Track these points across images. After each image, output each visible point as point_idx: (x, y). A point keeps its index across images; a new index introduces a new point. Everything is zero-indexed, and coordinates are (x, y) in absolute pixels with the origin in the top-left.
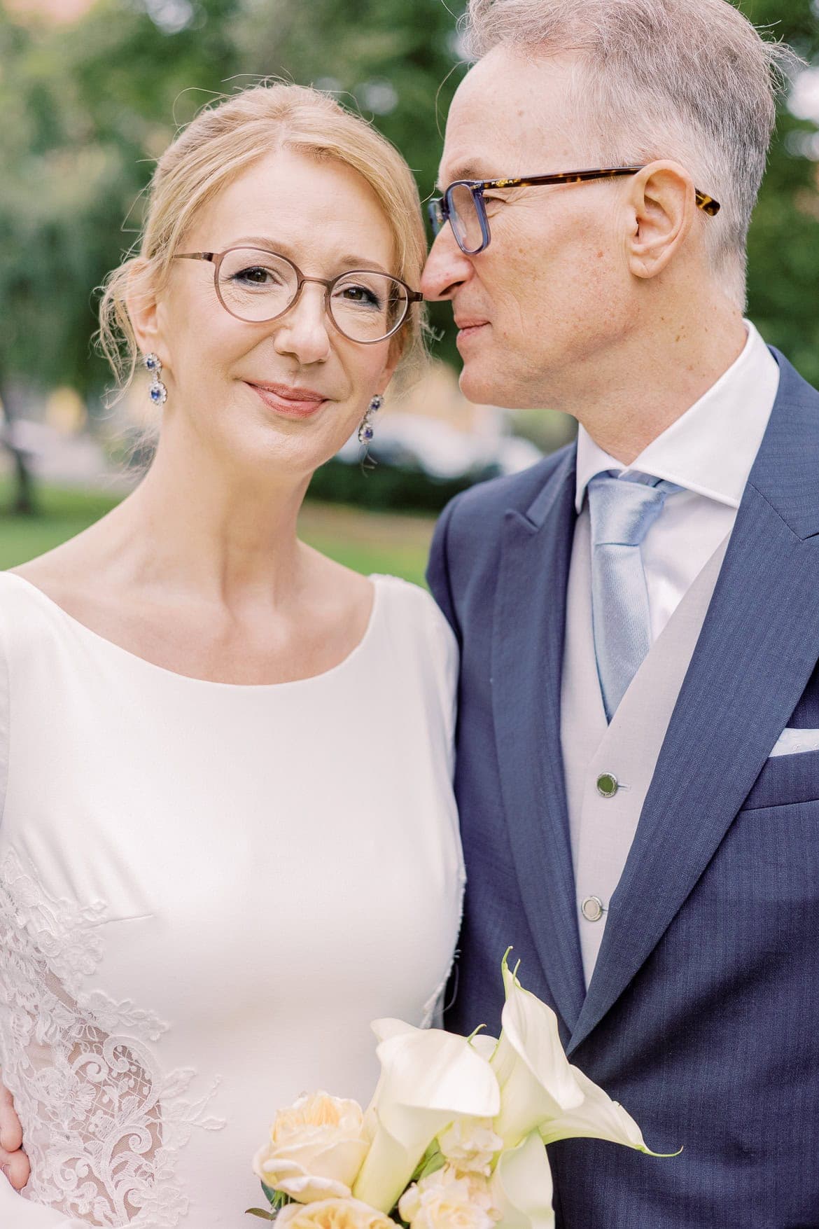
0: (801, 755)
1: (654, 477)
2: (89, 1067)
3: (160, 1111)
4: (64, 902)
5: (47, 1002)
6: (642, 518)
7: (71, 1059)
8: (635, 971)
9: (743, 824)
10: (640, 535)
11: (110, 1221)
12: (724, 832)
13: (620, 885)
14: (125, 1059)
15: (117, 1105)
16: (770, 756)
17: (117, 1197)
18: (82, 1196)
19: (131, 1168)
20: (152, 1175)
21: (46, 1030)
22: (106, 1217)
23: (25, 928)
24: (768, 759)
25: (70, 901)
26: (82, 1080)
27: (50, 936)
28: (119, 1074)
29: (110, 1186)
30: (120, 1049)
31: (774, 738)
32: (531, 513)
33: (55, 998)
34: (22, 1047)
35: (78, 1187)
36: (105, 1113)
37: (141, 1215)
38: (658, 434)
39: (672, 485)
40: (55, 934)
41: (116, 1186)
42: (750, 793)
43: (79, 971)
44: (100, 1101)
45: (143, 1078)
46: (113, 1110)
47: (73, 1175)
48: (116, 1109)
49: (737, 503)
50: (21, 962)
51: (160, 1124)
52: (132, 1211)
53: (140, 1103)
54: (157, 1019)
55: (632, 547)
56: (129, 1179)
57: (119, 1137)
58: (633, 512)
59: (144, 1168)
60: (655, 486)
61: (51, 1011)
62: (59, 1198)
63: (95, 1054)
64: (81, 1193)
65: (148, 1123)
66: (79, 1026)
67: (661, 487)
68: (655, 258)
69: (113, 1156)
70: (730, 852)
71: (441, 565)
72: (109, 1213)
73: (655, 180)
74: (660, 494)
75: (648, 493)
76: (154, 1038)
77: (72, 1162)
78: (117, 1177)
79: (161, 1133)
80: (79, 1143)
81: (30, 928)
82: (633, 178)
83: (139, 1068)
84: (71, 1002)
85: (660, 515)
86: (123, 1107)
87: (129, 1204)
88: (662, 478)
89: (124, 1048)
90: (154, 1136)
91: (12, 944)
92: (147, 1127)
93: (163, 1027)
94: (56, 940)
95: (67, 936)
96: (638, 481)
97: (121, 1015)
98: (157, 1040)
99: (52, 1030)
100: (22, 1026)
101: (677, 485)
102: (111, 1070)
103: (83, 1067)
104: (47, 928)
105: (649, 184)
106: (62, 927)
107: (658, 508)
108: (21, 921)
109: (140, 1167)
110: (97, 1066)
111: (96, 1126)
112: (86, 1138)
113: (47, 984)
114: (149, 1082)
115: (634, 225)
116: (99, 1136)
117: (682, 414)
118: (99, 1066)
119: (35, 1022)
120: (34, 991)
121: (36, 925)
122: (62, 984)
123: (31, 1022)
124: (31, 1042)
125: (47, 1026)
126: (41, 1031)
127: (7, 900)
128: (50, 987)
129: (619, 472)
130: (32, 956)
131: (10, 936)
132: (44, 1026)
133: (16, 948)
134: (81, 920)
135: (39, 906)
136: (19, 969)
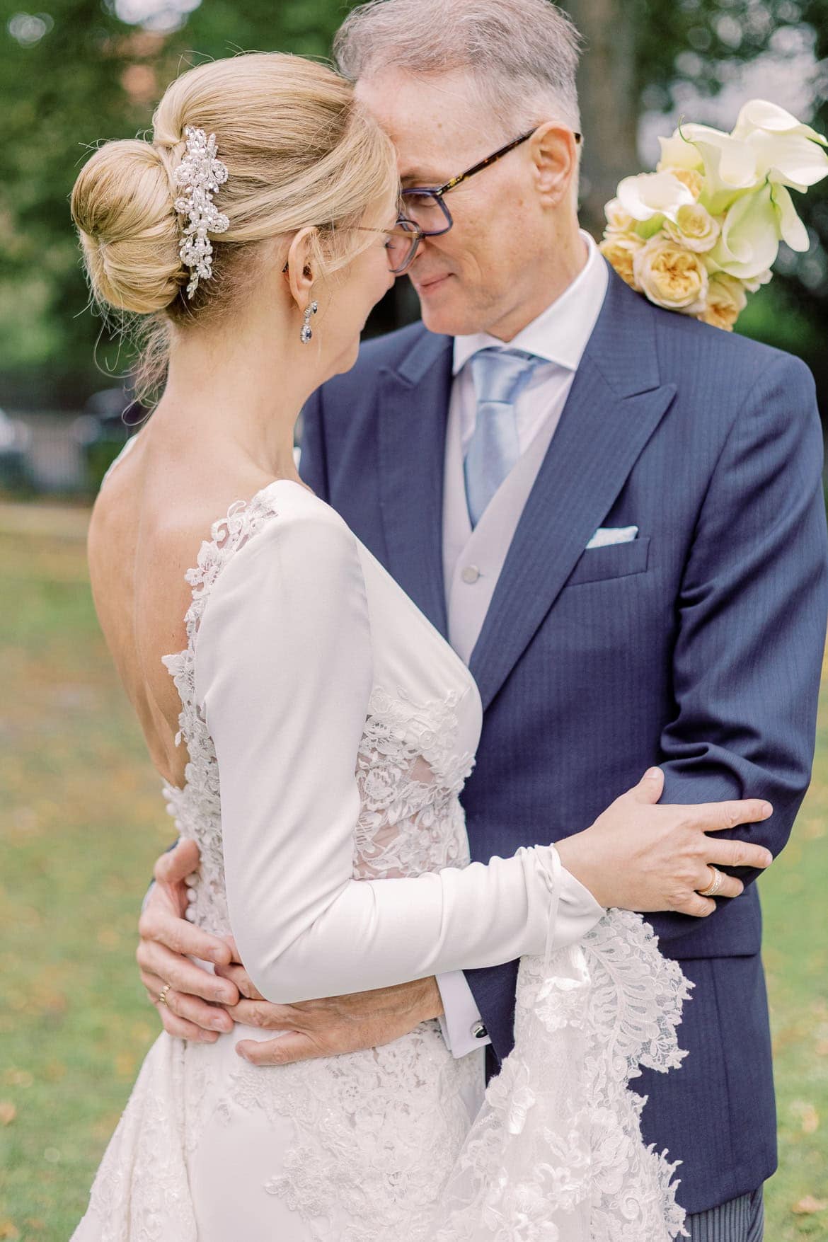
4: (431, 704)
6: (517, 383)
9: (563, 598)
10: (513, 396)
12: (550, 605)
16: (588, 548)
25: (433, 701)
33: (417, 783)
39: (541, 359)
43: (447, 748)
49: (575, 367)
55: (509, 405)
58: (512, 379)
60: (528, 360)
66: (430, 794)
73: (545, 138)
74: (531, 365)
81: (409, 738)
84: (432, 777)
85: (529, 380)
88: (534, 354)
95: (440, 726)
101: (545, 359)
105: (542, 142)
107: (529, 375)
108: (400, 735)
119: (385, 814)
120: (393, 791)
121: (415, 731)
122: (431, 766)
123: (381, 817)
124: (382, 829)
125: (399, 811)
126: (393, 817)
127: (377, 729)
128: (414, 777)
129: (500, 348)
130: (405, 759)
131: (375, 757)
132: (396, 812)
133: (382, 764)
134: (446, 710)
135: (415, 716)
136: (380, 779)
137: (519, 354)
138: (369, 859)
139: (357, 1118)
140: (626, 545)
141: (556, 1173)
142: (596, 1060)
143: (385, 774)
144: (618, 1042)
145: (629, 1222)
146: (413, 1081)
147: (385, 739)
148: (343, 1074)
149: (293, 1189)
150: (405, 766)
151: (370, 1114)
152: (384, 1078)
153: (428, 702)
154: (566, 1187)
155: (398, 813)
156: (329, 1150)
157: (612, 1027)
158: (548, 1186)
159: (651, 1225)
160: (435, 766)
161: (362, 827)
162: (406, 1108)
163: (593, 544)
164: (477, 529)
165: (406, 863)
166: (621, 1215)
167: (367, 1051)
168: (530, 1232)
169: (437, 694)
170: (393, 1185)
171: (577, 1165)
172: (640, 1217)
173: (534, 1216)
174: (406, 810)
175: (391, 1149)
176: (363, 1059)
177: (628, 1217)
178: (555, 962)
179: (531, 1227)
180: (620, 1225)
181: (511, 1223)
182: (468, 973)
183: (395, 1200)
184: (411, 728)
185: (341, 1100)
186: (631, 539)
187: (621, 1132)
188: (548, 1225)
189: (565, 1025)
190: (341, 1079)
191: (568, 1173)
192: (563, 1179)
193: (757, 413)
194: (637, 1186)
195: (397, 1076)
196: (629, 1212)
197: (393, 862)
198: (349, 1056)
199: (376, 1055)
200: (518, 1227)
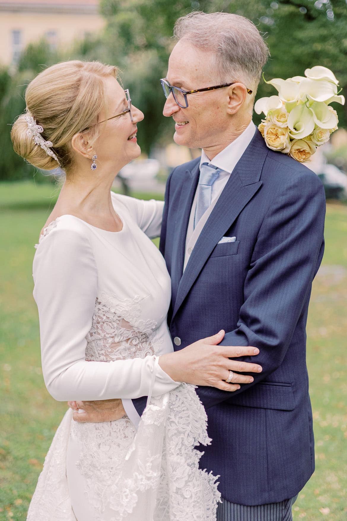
1: (216, 167)
2: (133, 341)
3: (151, 343)
6: (212, 178)
7: (127, 342)
10: (212, 183)
14: (144, 336)
23: (114, 313)
24: (218, 244)
25: (128, 299)
27: (125, 311)
28: (142, 340)
30: (143, 334)
31: (221, 238)
33: (125, 328)
36: (139, 350)
39: (220, 169)
42: (211, 254)
43: (135, 317)
48: (142, 348)
51: (153, 346)
53: (146, 343)
54: (155, 322)
55: (209, 186)
58: (210, 176)
60: (216, 169)
61: (122, 333)
63: (135, 337)
66: (132, 333)
67: (218, 170)
68: (235, 109)
73: (236, 88)
74: (217, 171)
75: (214, 171)
76: (154, 328)
81: (117, 312)
82: (229, 87)
84: (131, 327)
85: (218, 178)
88: (218, 167)
89: (145, 333)
90: (152, 350)
93: (156, 324)
94: (127, 311)
95: (131, 308)
96: (212, 167)
97: (146, 325)
100: (109, 341)
101: (222, 170)
102: (139, 340)
103: (131, 342)
104: (124, 309)
105: (234, 89)
107: (217, 175)
108: (113, 310)
110: (135, 340)
115: (228, 100)
119: (113, 338)
120: (115, 330)
121: (119, 310)
122: (129, 323)
123: (112, 339)
124: (112, 343)
125: (119, 338)
126: (117, 340)
127: (104, 307)
128: (122, 326)
129: (208, 163)
130: (117, 320)
131: (105, 318)
132: (118, 338)
133: (107, 320)
134: (134, 303)
135: (119, 304)
136: (109, 326)
137: (213, 167)
138: (109, 354)
139: (101, 446)
140: (231, 244)
141: (140, 477)
142: (177, 437)
143: (110, 324)
144: (190, 432)
145: (186, 498)
146: (123, 436)
147: (107, 311)
148: (99, 429)
149: (81, 467)
150: (118, 322)
151: (106, 445)
152: (112, 433)
153: (126, 299)
154: (142, 483)
155: (119, 339)
156: (91, 455)
157: (188, 426)
158: (136, 480)
159: (196, 500)
160: (131, 323)
161: (105, 342)
162: (119, 445)
163: (220, 242)
165: (124, 357)
166: (183, 496)
167: (108, 422)
168: (129, 497)
169: (129, 296)
170: (111, 472)
171: (148, 475)
172: (191, 497)
173: (131, 491)
174: (122, 338)
175: (111, 459)
176: (106, 425)
177: (186, 497)
178: (160, 400)
179: (129, 495)
180: (183, 500)
181: (121, 492)
182: (133, 400)
183: (110, 477)
184: (118, 308)
185: (97, 438)
186: (233, 242)
187: (186, 465)
188: (135, 495)
189: (152, 423)
190: (98, 431)
191: (144, 478)
192: (142, 479)
193: (283, 195)
194: (191, 485)
195: (117, 433)
196: (187, 495)
197: (119, 355)
198: (102, 423)
199: (111, 425)
200: (125, 494)
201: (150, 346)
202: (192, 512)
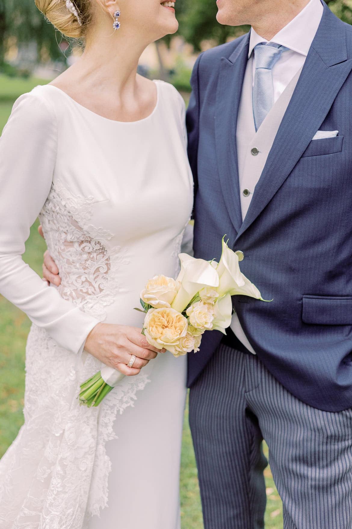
0: (323, 139)
1: (278, 45)
2: (86, 248)
3: (110, 259)
4: (79, 197)
5: (71, 229)
6: (273, 59)
7: (80, 245)
8: (262, 210)
9: (301, 162)
10: (272, 65)
11: (94, 293)
12: (295, 165)
13: (259, 181)
14: (98, 245)
15: (95, 258)
16: (313, 139)
17: (96, 286)
18: (84, 287)
19: (100, 276)
20: (107, 279)
21: (71, 237)
22: (93, 292)
23: (65, 206)
24: (312, 141)
25: (81, 196)
26: (83, 251)
27: (75, 208)
28: (96, 250)
29: (93, 283)
30: (97, 242)
31: (314, 134)
32: (230, 58)
33: (75, 228)
34: (61, 243)
35: (82, 284)
36: (91, 260)
37: (104, 291)
38: (282, 29)
39: (285, 47)
40: (76, 207)
41: (96, 282)
42: (304, 152)
43: (85, 219)
44: (90, 257)
45: (104, 250)
46: (94, 260)
47: (80, 281)
48: (95, 259)
49: (306, 54)
50: (62, 217)
51: (110, 263)
52: (101, 290)
53: (103, 257)
54: (110, 233)
55: (269, 70)
56: (100, 281)
57: (96, 268)
58: (270, 57)
59: (105, 276)
60: (278, 48)
61: (73, 232)
62: (75, 288)
63: (88, 243)
64: (83, 286)
65: (106, 263)
66: (83, 236)
67: (281, 48)
69: (94, 274)
70: (296, 171)
71: (196, 77)
72: (93, 291)
74: (280, 51)
75: (275, 50)
76: (109, 239)
77: (80, 277)
78: (96, 280)
79: (110, 266)
80: (82, 271)
81: (67, 206)
83: (103, 247)
84: (81, 229)
85: (279, 59)
86: (98, 258)
87: (100, 288)
88: (282, 45)
89: (99, 242)
90: (108, 267)
91: (59, 211)
92: (105, 264)
93: (112, 235)
94: (77, 209)
95: (81, 208)
96: (272, 46)
97: (98, 232)
98: (110, 240)
99: (73, 237)
100: (62, 236)
101: (287, 48)
102: (93, 248)
103: (84, 248)
104: (74, 205)
106: (79, 205)
107: (279, 56)
108: (63, 203)
109: (103, 276)
110: (88, 247)
111: (89, 265)
112: (85, 269)
113: (71, 224)
114: (107, 251)
116: (89, 268)
117: (290, 21)
118: (89, 247)
119: (66, 235)
120: (66, 226)
121: (69, 204)
122: (78, 223)
124: (65, 241)
126: (69, 238)
128: (73, 225)
129: (266, 43)
130: (67, 215)
134: (86, 203)
135: (70, 198)
137: (274, 45)
138: (62, 251)
140: (333, 139)
150: (68, 218)
160: (80, 224)
161: (59, 236)
164: (257, 131)
169: (82, 193)
184: (68, 202)
186: (335, 136)
201: (107, 262)
202: (80, 486)
